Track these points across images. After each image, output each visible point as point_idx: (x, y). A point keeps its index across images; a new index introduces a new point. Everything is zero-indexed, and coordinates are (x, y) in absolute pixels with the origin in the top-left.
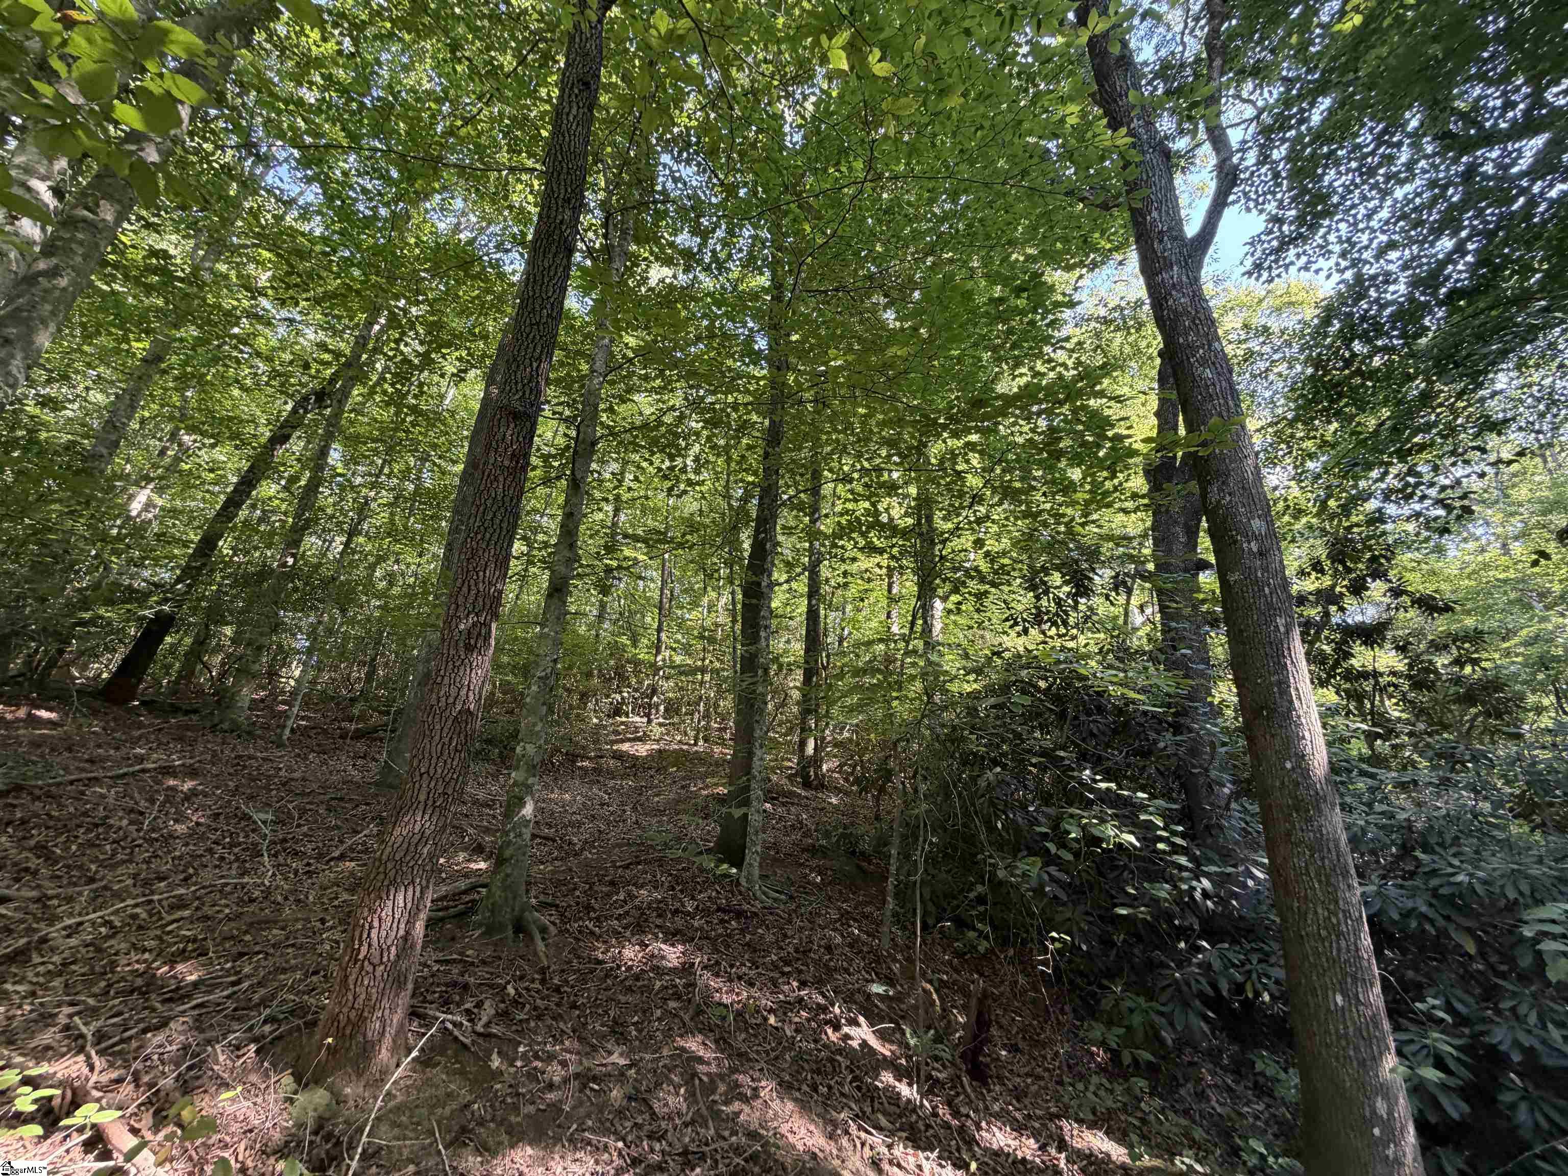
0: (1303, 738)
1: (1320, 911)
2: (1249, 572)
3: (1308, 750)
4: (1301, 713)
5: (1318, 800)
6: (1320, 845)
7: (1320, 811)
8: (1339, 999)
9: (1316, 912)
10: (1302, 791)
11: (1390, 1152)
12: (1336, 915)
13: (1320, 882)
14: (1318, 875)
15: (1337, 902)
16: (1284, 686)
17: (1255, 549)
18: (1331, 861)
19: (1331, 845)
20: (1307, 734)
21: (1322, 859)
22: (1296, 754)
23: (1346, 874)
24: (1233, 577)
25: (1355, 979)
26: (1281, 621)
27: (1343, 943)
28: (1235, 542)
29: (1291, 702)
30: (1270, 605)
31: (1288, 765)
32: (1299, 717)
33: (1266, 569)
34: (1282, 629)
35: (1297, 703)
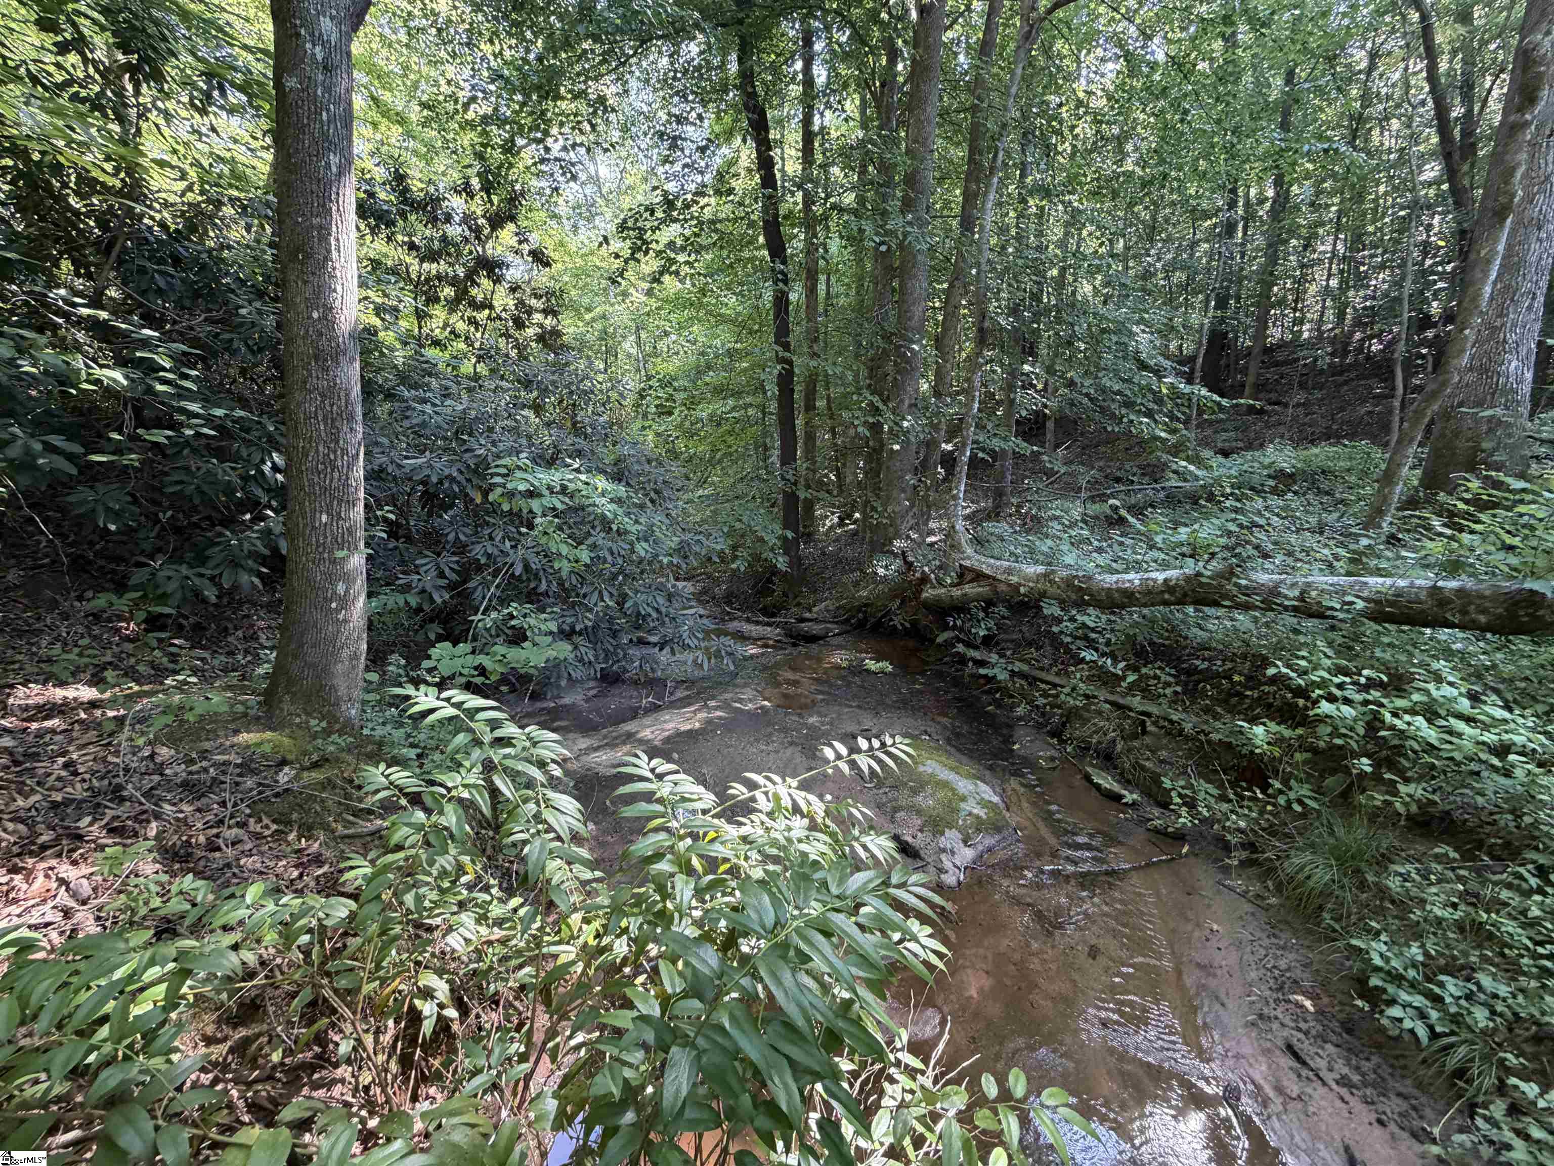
0: (335, 291)
1: (321, 449)
2: (308, 83)
3: (338, 303)
4: (337, 265)
5: (337, 353)
6: (331, 392)
7: (338, 363)
8: (324, 518)
9: (317, 451)
10: (324, 342)
11: (341, 617)
12: (335, 452)
13: (325, 425)
14: (325, 418)
15: (337, 442)
16: (324, 232)
17: (319, 57)
18: (339, 407)
19: (342, 394)
20: (339, 289)
21: (332, 405)
22: (324, 305)
23: (351, 418)
24: (291, 83)
25: (340, 501)
26: (334, 159)
27: (336, 475)
28: (298, 35)
29: (329, 251)
30: (325, 136)
31: (315, 315)
32: (334, 269)
33: (328, 90)
34: (334, 169)
35: (334, 254)
